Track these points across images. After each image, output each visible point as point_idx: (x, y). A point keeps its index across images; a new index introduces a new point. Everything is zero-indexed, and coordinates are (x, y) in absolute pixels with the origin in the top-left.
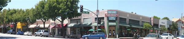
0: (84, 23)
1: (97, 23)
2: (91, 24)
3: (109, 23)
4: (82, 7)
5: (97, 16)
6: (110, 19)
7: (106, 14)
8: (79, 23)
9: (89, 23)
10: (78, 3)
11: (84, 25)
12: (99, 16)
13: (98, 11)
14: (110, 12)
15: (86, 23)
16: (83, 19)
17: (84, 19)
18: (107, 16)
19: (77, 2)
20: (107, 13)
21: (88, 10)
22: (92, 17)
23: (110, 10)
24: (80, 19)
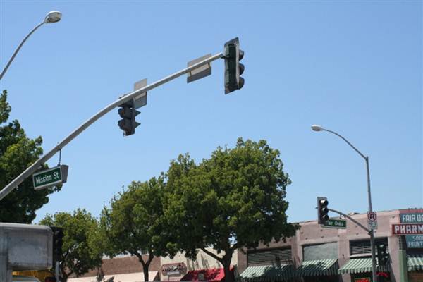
0: (306, 264)
1: (370, 260)
2: (336, 265)
3: (410, 259)
4: (326, 203)
5: (371, 233)
6: (411, 244)
7: (393, 226)
8: (283, 265)
9: (328, 263)
10: (284, 188)
11: (306, 268)
12: (376, 235)
13: (372, 215)
14: (409, 218)
15: (315, 262)
16: (300, 249)
17: (304, 246)
18: (399, 232)
19: (281, 184)
20: (396, 221)
21: (341, 214)
22: (336, 238)
23: (409, 211)
24: (289, 247)
